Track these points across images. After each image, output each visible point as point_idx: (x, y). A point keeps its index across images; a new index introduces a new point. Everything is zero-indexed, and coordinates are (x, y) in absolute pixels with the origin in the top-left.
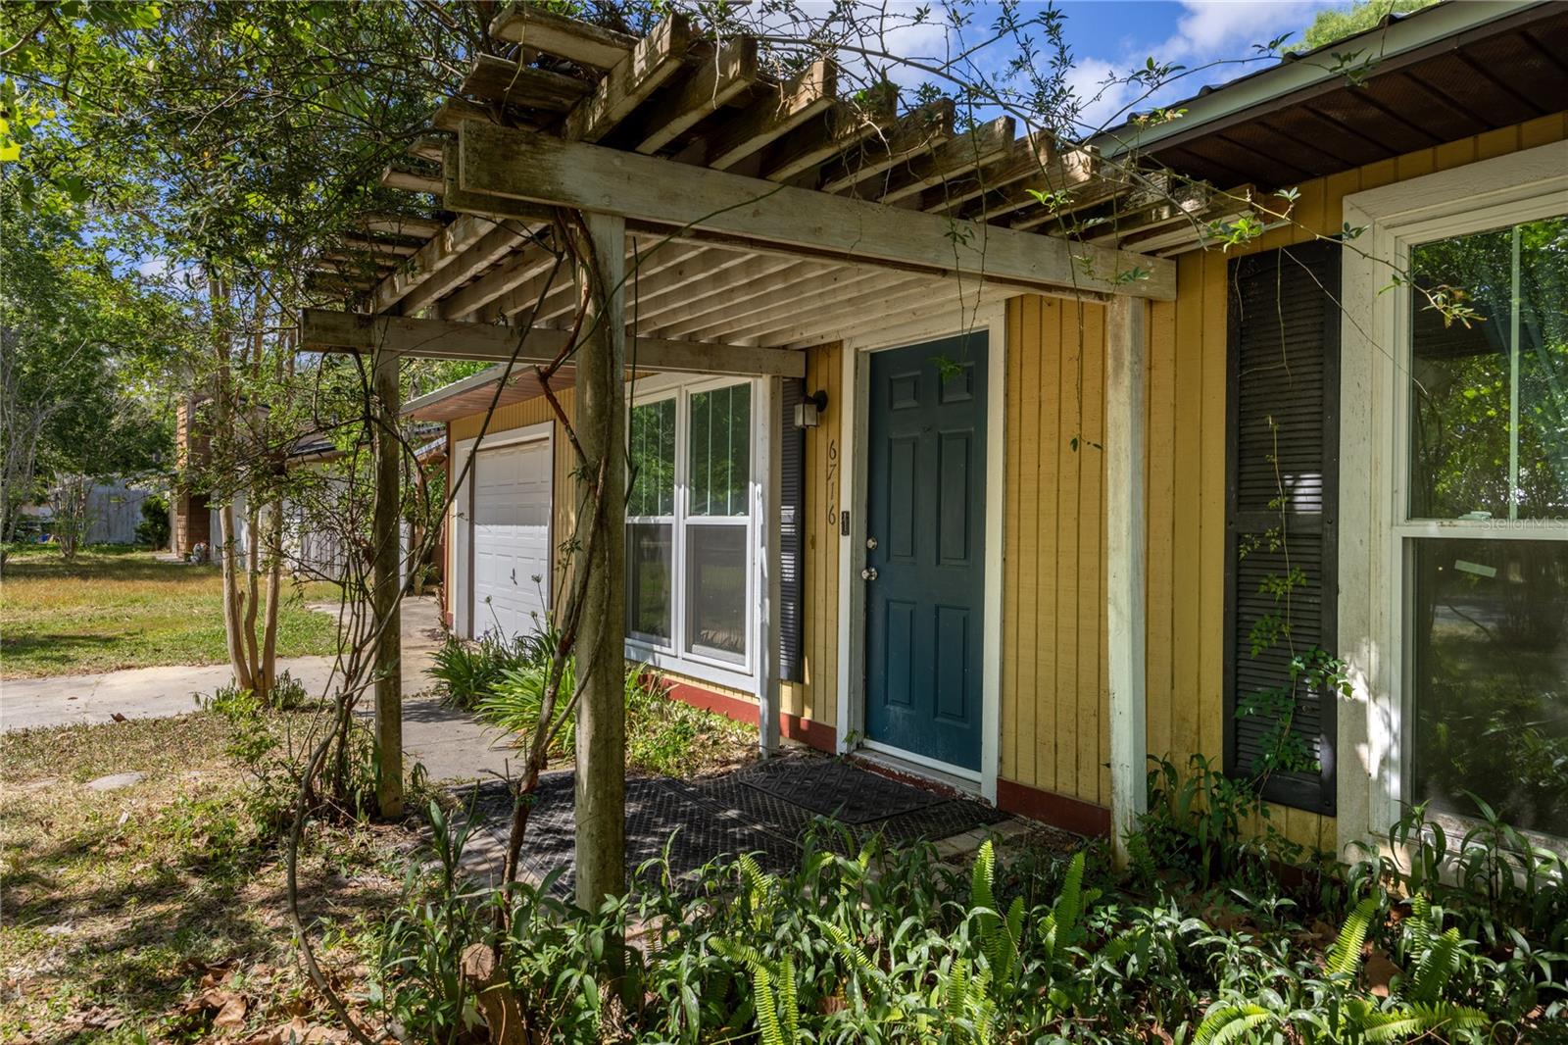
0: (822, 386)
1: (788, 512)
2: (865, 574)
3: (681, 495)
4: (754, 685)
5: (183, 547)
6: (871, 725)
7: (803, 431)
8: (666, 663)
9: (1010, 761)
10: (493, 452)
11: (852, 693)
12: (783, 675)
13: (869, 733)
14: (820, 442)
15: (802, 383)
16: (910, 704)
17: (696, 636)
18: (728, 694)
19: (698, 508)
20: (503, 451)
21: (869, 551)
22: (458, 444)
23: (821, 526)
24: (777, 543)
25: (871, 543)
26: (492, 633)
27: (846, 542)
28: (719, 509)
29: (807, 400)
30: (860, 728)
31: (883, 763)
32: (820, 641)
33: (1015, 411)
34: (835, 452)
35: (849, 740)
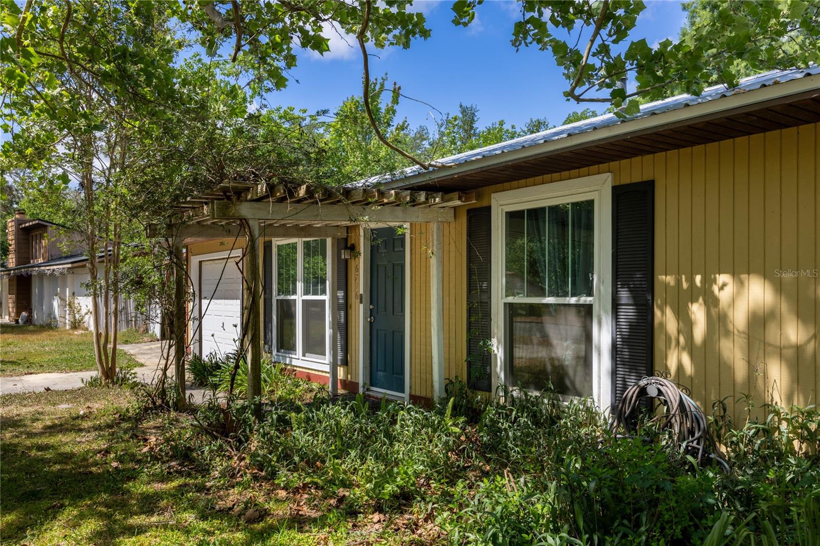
0: (353, 242)
1: (341, 294)
2: (369, 319)
3: (300, 286)
4: (327, 368)
5: (13, 315)
6: (372, 381)
7: (346, 261)
8: (294, 362)
9: (413, 387)
10: (211, 262)
11: (364, 368)
12: (339, 363)
13: (372, 384)
14: (352, 264)
15: (346, 240)
16: (385, 371)
17: (307, 349)
18: (320, 373)
19: (307, 292)
20: (216, 262)
21: (371, 310)
22: (192, 257)
23: (354, 300)
24: (336, 307)
25: (371, 307)
26: (214, 353)
27: (361, 306)
28: (315, 293)
29: (346, 248)
30: (368, 382)
31: (375, 394)
32: (353, 348)
33: (414, 256)
34: (357, 270)
35: (364, 387)
